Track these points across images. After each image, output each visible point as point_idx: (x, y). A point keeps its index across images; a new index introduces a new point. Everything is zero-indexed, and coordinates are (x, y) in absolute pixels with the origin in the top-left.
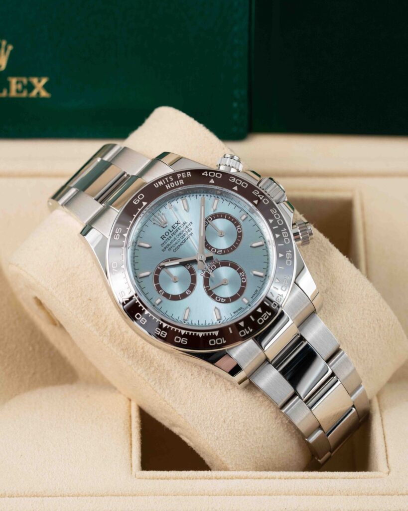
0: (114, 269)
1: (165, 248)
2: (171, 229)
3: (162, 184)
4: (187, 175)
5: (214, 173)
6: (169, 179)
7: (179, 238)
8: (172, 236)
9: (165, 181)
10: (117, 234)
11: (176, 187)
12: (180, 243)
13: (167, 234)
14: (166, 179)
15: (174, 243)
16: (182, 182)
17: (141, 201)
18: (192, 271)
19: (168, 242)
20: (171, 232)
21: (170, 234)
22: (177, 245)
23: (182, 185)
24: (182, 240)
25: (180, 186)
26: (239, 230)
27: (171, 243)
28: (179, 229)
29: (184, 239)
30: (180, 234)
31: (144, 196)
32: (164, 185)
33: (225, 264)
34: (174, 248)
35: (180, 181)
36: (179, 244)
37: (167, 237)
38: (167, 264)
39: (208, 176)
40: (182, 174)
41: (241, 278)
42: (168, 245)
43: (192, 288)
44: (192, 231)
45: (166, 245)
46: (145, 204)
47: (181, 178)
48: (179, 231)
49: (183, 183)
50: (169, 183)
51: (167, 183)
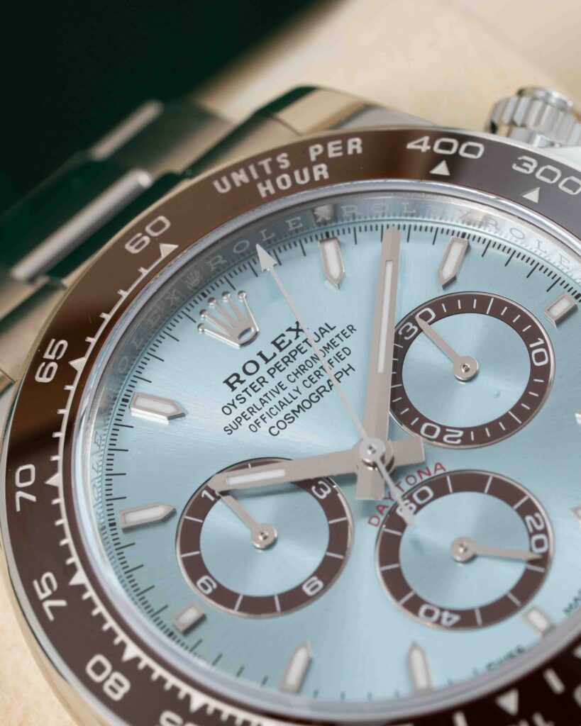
0: (24, 489)
1: (238, 421)
2: (269, 350)
3: (246, 180)
4: (345, 149)
5: (455, 142)
6: (274, 165)
7: (299, 383)
8: (268, 377)
9: (260, 170)
10: (48, 361)
11: (296, 188)
12: (298, 402)
13: (251, 368)
14: (265, 163)
15: (274, 401)
16: (321, 171)
17: (155, 243)
18: (333, 507)
19: (253, 400)
20: (267, 361)
21: (264, 367)
22: (287, 409)
23: (323, 183)
24: (305, 394)
25: (313, 184)
26: (540, 357)
27: (263, 402)
28: (299, 349)
29: (315, 387)
30: (302, 369)
31: (168, 224)
32: (253, 183)
33: (469, 482)
34: (272, 422)
35: (315, 169)
36: (294, 406)
37: (249, 380)
38: (237, 480)
39: (431, 152)
40: (330, 145)
41: (531, 535)
42: (252, 410)
43: (329, 571)
44: (349, 360)
45: (242, 408)
46: (166, 249)
47: (323, 158)
48: (301, 359)
49: (326, 176)
50: (273, 178)
51: (263, 177)
